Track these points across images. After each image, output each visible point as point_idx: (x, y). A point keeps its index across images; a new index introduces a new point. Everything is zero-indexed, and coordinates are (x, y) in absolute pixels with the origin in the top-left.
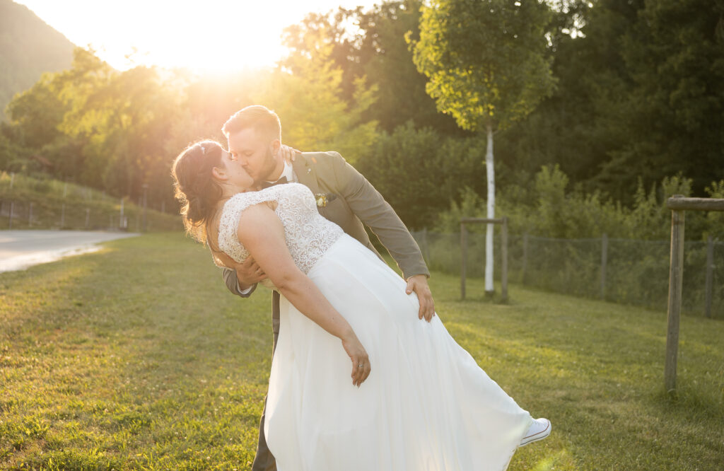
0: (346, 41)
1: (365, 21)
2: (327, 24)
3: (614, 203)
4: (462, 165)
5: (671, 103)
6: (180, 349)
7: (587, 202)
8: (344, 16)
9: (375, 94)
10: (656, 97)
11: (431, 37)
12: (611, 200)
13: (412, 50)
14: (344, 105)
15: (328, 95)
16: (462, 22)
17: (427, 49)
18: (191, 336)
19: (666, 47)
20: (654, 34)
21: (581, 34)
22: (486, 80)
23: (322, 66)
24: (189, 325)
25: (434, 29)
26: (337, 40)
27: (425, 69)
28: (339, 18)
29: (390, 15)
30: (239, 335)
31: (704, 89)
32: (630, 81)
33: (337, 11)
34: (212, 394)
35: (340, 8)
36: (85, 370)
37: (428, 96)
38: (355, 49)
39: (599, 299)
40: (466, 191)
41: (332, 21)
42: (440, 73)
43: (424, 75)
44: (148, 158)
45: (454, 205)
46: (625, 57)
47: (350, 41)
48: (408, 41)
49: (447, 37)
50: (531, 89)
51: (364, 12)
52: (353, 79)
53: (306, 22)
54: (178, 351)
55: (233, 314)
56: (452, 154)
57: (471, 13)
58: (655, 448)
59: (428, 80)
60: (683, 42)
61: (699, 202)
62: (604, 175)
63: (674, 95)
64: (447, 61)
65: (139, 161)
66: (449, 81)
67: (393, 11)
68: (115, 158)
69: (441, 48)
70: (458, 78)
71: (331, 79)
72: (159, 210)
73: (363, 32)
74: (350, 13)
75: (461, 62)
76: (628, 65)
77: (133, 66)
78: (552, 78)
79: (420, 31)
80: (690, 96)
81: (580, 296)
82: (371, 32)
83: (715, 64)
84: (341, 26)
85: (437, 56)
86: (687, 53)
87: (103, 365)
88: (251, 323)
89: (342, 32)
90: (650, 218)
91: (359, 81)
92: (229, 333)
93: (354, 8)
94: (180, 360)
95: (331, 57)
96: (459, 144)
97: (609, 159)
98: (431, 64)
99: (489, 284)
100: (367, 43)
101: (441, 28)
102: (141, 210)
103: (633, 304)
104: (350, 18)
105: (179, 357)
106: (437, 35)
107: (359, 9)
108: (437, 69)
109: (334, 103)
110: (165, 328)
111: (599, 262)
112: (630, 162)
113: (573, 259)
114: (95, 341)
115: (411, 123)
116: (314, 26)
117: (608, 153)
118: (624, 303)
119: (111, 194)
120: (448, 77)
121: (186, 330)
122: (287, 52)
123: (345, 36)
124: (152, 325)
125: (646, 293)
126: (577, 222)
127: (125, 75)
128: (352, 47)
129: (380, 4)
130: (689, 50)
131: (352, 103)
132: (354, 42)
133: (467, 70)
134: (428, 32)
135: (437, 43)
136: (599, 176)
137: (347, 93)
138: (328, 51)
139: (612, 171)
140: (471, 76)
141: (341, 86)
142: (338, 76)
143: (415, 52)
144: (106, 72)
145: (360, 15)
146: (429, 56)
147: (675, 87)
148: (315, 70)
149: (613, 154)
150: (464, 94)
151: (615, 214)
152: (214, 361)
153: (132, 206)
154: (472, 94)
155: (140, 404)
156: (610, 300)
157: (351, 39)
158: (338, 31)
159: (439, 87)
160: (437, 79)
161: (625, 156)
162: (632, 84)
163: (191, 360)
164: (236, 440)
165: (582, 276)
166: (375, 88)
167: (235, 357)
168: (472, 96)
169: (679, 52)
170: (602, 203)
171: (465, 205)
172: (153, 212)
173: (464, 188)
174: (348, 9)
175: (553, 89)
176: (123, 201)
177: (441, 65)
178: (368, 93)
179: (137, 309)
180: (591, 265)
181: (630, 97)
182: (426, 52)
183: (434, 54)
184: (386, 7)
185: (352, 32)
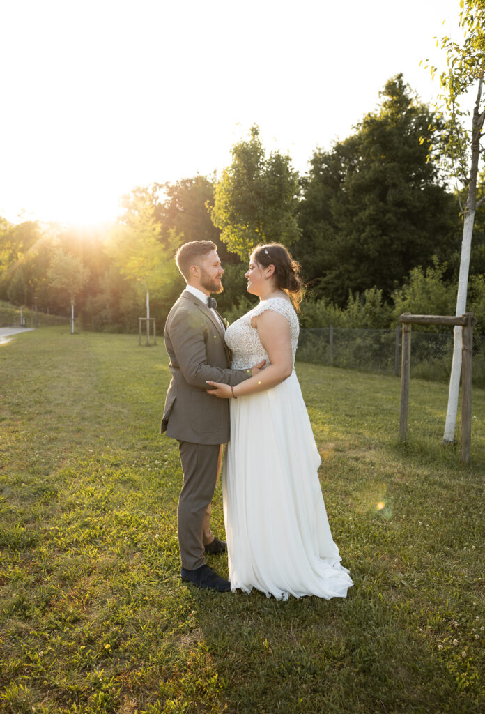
0: (159, 204)
1: (171, 191)
2: (147, 193)
3: (334, 305)
4: (236, 281)
5: (361, 241)
6: (70, 421)
7: (318, 305)
8: (158, 188)
9: (181, 238)
10: (353, 237)
11: (222, 203)
12: (332, 303)
13: (210, 212)
14: (163, 246)
15: (153, 240)
16: (242, 194)
17: (219, 211)
18: (77, 409)
19: (357, 206)
20: (350, 198)
21: (304, 198)
22: (257, 231)
23: (148, 221)
24: (74, 401)
25: (223, 199)
26: (154, 203)
27: (219, 225)
28: (155, 190)
29: (186, 187)
30: (109, 406)
31: (380, 232)
32: (336, 228)
33: (153, 185)
34: (98, 461)
35: (155, 183)
36: (5, 445)
37: (222, 242)
38: (165, 209)
39: (329, 365)
40: (241, 298)
41: (150, 191)
42: (228, 226)
43: (218, 228)
44: (36, 280)
45: (234, 307)
46: (333, 213)
47: (162, 203)
48: (207, 207)
49: (232, 203)
50: (286, 236)
51: (170, 185)
52: (168, 229)
53: (134, 192)
54: (69, 423)
55: (102, 390)
56: (230, 275)
57: (247, 187)
58: (407, 490)
59: (221, 231)
60: (368, 203)
61: (423, 318)
63: (363, 236)
64: (233, 219)
65: (30, 282)
66: (235, 232)
67: (188, 185)
68: (14, 280)
69: (229, 211)
70: (240, 230)
71: (154, 229)
72: (46, 312)
73: (170, 198)
74: (161, 186)
75: (242, 220)
76: (335, 217)
77: (23, 221)
78: (298, 229)
79: (214, 200)
80: (372, 236)
81: (316, 363)
82: (175, 198)
83: (387, 217)
84: (156, 194)
85: (226, 216)
86: (371, 210)
87: (18, 440)
88: (116, 396)
89: (157, 198)
90: (357, 314)
91: (172, 231)
92: (102, 405)
93: (164, 183)
94: (72, 432)
95: (153, 215)
96: (233, 268)
97: (325, 276)
98: (223, 221)
100: (173, 205)
101: (228, 198)
102: (34, 313)
103: (350, 368)
104: (161, 189)
105: (71, 428)
106: (226, 203)
107: (167, 183)
108: (227, 224)
109: (156, 245)
110: (58, 404)
111: (328, 342)
112: (338, 277)
113: (311, 341)
114: (11, 419)
116: (139, 194)
117: (324, 272)
118: (345, 368)
119: (14, 304)
120: (234, 230)
121: (72, 405)
122: (123, 211)
123: (158, 201)
124: (49, 402)
125: (358, 361)
126: (312, 317)
127: (18, 228)
128: (163, 207)
129: (180, 180)
130: (372, 208)
132: (164, 205)
133: (246, 225)
134: (219, 201)
135: (226, 208)
136: (319, 286)
137: (164, 237)
138: (151, 211)
139: (327, 283)
140: (248, 228)
141: (160, 234)
142: (158, 227)
143: (212, 214)
144: (5, 225)
145: (168, 187)
146: (221, 216)
147: (364, 231)
148: (144, 224)
149: (327, 272)
150: (244, 241)
151: (334, 312)
152: (95, 431)
153: (27, 311)
154: (250, 240)
155: (47, 475)
156: (336, 366)
158: (154, 198)
159: (228, 236)
160: (227, 231)
161: (334, 273)
162: (337, 230)
163: (79, 431)
164: (121, 505)
165: (318, 350)
167: (109, 426)
168: (250, 242)
169: (365, 209)
170: (327, 304)
171: (241, 307)
172: (42, 314)
173: (240, 297)
174: (160, 183)
175: (300, 235)
176: (21, 308)
177: (229, 222)
178: (178, 238)
179: (38, 389)
180: (323, 344)
181: (337, 238)
182: (219, 214)
183: (224, 215)
184: (184, 182)
185: (163, 198)
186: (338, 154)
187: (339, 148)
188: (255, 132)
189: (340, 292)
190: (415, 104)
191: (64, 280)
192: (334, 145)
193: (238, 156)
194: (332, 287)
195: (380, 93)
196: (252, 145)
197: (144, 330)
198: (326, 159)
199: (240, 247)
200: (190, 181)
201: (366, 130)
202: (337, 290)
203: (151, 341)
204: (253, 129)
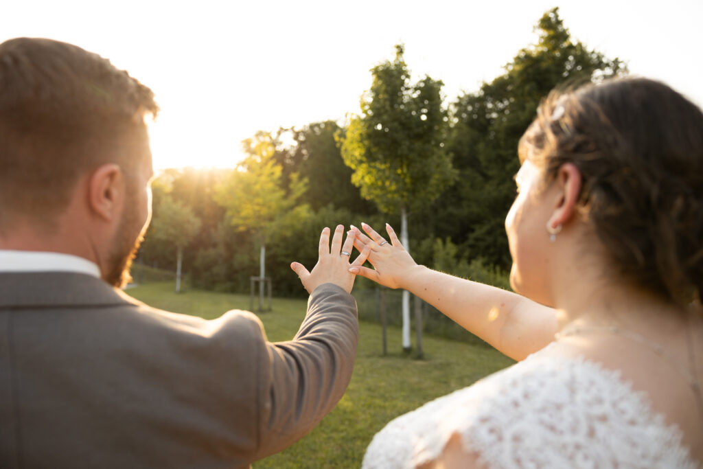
1: (297, 135)
2: (270, 138)
8: (283, 132)
9: (306, 185)
11: (356, 136)
12: (492, 265)
13: (340, 146)
14: (282, 193)
15: (271, 185)
17: (353, 146)
22: (400, 172)
23: (267, 164)
25: (359, 129)
26: (277, 148)
27: (351, 163)
29: (314, 132)
32: (485, 176)
33: (278, 129)
37: (354, 185)
38: (291, 156)
41: (274, 135)
42: (364, 165)
43: (350, 168)
47: (286, 149)
48: (336, 138)
49: (369, 135)
50: (438, 179)
51: (297, 129)
52: (289, 174)
53: (257, 136)
59: (353, 171)
62: (471, 242)
64: (370, 157)
66: (371, 173)
67: (317, 129)
69: (364, 145)
70: (379, 170)
71: (273, 174)
72: (152, 267)
73: (295, 143)
74: (286, 130)
75: (381, 157)
76: (484, 164)
78: (453, 170)
82: (301, 143)
84: (281, 138)
85: (360, 152)
89: (281, 143)
91: (294, 176)
93: (289, 127)
95: (272, 158)
97: (473, 231)
98: (356, 158)
99: (406, 341)
100: (299, 152)
101: (364, 129)
102: (140, 267)
104: (287, 133)
106: (361, 135)
107: (292, 128)
108: (361, 162)
109: (275, 191)
112: (489, 233)
115: (331, 206)
116: (262, 139)
117: (472, 226)
120: (372, 170)
122: (244, 156)
123: (283, 146)
128: (288, 154)
129: (307, 125)
131: (289, 192)
132: (289, 151)
133: (386, 164)
134: (353, 131)
135: (361, 141)
136: (467, 243)
137: (285, 183)
138: (271, 155)
139: (477, 239)
140: (389, 168)
141: (280, 178)
142: (278, 171)
143: (343, 148)
145: (294, 131)
146: (354, 152)
148: (261, 168)
149: (477, 227)
150: (383, 183)
154: (391, 183)
157: (288, 148)
158: (278, 143)
159: (363, 178)
160: (361, 171)
161: (486, 228)
162: (487, 178)
166: (306, 180)
172: (149, 268)
174: (285, 128)
175: (454, 179)
177: (364, 159)
178: (301, 185)
181: (487, 187)
182: (352, 149)
184: (312, 127)
185: (289, 143)
186: (486, 94)
187: (486, 88)
188: (400, 51)
189: (492, 250)
190: (573, 41)
191: (172, 231)
192: (481, 85)
193: (379, 77)
194: (482, 244)
195: (534, 27)
196: (396, 65)
197: (257, 291)
198: (472, 100)
199: (378, 192)
200: (318, 125)
201: (518, 68)
202: (488, 247)
203: (265, 306)
204: (398, 47)
